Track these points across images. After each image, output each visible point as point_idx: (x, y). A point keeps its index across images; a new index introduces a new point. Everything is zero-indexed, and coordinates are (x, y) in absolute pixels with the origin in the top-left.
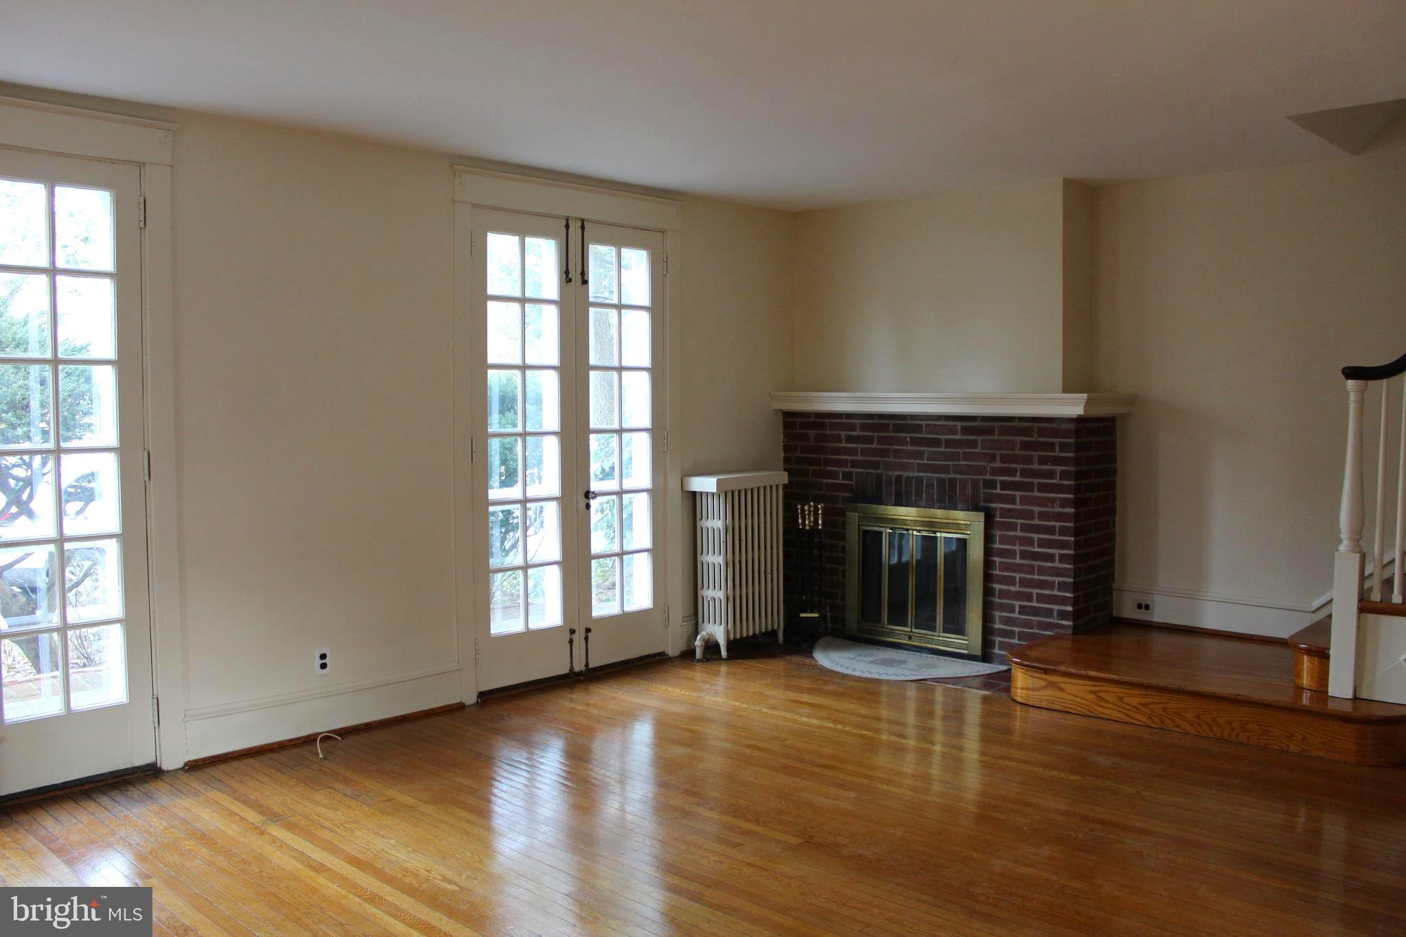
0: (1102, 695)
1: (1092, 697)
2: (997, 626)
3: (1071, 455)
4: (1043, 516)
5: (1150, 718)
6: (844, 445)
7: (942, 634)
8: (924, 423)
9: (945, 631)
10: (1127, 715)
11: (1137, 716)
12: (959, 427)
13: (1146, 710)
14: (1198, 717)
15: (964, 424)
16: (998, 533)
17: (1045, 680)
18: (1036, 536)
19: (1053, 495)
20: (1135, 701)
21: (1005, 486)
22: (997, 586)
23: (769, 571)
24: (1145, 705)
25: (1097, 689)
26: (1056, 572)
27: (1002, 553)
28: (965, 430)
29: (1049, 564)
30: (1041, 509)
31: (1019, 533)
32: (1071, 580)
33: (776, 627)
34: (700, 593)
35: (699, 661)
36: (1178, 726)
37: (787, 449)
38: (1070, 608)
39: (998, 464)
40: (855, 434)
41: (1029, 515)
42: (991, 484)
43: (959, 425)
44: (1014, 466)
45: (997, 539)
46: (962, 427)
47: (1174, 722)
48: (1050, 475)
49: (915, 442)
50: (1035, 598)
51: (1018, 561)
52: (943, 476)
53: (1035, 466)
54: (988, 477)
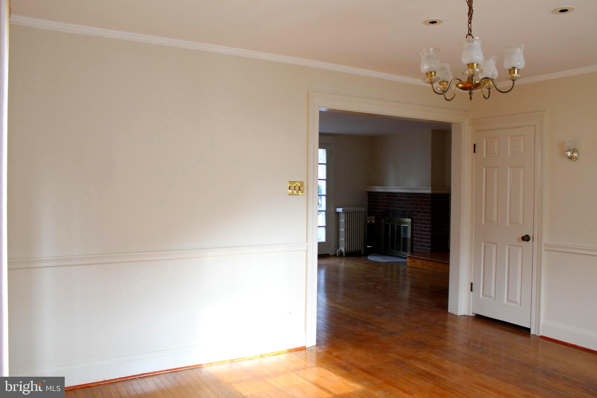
0: (424, 263)
1: (421, 264)
2: (415, 250)
3: (430, 203)
4: (424, 220)
5: (433, 269)
6: (381, 201)
7: (402, 252)
8: (399, 195)
9: (403, 251)
10: (429, 268)
11: (430, 268)
12: (406, 196)
13: (432, 267)
14: (442, 268)
15: (408, 195)
16: (415, 225)
17: (412, 260)
18: (423, 225)
19: (426, 214)
20: (430, 265)
21: (417, 212)
22: (414, 239)
23: (359, 234)
24: (432, 266)
25: (422, 262)
26: (427, 235)
27: (416, 230)
28: (408, 197)
29: (425, 233)
30: (424, 218)
31: (419, 225)
32: (430, 237)
33: (361, 249)
34: (339, 239)
35: (337, 256)
36: (438, 271)
37: (369, 202)
38: (430, 245)
39: (415, 206)
40: (383, 198)
41: (421, 219)
42: (413, 211)
43: (406, 195)
44: (418, 206)
45: (414, 226)
46: (407, 196)
47: (438, 270)
48: (425, 209)
49: (397, 200)
50: (422, 242)
51: (419, 232)
52: (403, 209)
53: (423, 206)
54: (412, 209)
